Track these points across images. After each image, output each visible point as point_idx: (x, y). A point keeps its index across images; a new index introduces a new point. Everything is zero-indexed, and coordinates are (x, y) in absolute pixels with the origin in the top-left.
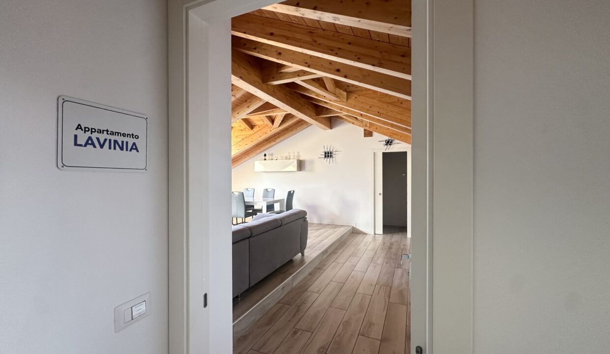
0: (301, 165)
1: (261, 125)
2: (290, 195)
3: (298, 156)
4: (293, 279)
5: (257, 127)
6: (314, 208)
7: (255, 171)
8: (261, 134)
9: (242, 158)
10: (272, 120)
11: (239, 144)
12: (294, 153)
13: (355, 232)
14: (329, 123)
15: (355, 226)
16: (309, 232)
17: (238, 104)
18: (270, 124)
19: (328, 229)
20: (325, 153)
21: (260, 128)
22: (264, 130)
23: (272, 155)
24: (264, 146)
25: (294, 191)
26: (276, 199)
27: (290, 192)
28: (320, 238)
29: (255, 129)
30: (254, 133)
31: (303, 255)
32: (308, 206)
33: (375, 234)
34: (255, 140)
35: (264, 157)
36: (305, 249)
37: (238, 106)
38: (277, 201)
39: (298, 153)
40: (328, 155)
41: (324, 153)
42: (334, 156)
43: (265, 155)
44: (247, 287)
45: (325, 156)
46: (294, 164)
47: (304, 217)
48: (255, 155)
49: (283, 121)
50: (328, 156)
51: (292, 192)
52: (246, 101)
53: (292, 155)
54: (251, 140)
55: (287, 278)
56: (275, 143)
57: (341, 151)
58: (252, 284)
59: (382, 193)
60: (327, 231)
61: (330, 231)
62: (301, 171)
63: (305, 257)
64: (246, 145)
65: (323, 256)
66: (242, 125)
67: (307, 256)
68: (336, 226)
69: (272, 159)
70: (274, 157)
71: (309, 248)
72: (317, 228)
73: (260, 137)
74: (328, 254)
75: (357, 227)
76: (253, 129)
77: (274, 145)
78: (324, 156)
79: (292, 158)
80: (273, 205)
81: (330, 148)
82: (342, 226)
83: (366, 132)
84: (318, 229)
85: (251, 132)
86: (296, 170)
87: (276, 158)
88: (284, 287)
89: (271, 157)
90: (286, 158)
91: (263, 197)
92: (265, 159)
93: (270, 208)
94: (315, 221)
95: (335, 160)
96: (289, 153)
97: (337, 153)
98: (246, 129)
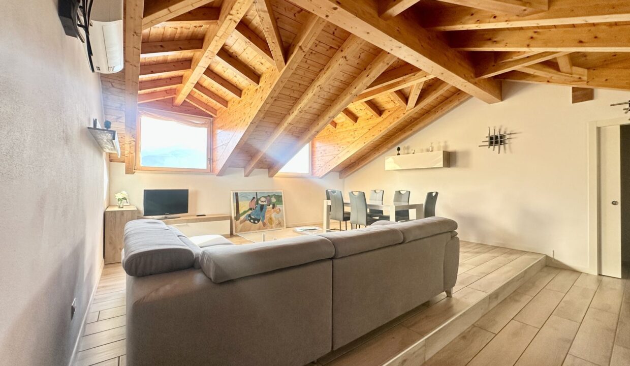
0: (450, 159)
1: (392, 108)
2: (432, 198)
3: (446, 146)
4: (426, 345)
5: (387, 111)
6: (472, 221)
7: (386, 169)
8: (391, 121)
9: (370, 155)
10: (405, 98)
11: (365, 136)
12: (439, 142)
13: (551, 266)
14: (497, 92)
15: (551, 256)
16: (461, 255)
17: (354, 75)
18: (403, 104)
19: (496, 255)
20: (491, 138)
21: (390, 113)
22: (395, 115)
23: (408, 148)
24: (398, 138)
25: (437, 193)
26: (411, 203)
27: (430, 194)
28: (482, 268)
29: (384, 116)
30: (383, 120)
31: (449, 295)
32: (461, 217)
33: (600, 275)
34: (384, 129)
35: (397, 152)
36: (454, 285)
37: (356, 77)
38: (413, 207)
39: (446, 142)
40: (496, 140)
41: (488, 139)
42: (507, 141)
43: (399, 149)
44: (330, 350)
45: (491, 143)
46: (440, 157)
47: (451, 232)
48: (386, 149)
49: (421, 98)
50: (497, 142)
51: (434, 194)
52: (365, 69)
53: (435, 146)
54: (380, 129)
55: (414, 342)
56: (411, 132)
57: (520, 133)
58: (340, 343)
59: (619, 200)
60: (495, 257)
61: (501, 258)
62: (449, 167)
63: (453, 301)
64: (373, 136)
65: (490, 303)
66: (369, 112)
67: (458, 300)
68: (512, 251)
69: (408, 153)
70: (410, 151)
71: (461, 283)
72: (476, 250)
73: (390, 123)
74: (499, 301)
75: (556, 258)
76: (382, 116)
77: (411, 135)
78: (488, 143)
79: (435, 149)
80: (408, 211)
81: (500, 130)
82: (523, 252)
83: (577, 93)
84: (477, 253)
85: (380, 119)
86: (442, 166)
87: (413, 152)
88: (405, 361)
89: (406, 151)
90: (428, 150)
91: (394, 201)
92: (399, 154)
93: (402, 214)
94: (473, 239)
95: (510, 147)
96: (432, 143)
97: (512, 136)
98: (374, 117)
